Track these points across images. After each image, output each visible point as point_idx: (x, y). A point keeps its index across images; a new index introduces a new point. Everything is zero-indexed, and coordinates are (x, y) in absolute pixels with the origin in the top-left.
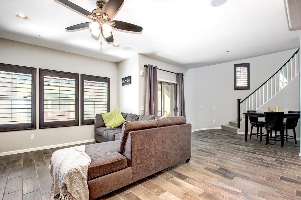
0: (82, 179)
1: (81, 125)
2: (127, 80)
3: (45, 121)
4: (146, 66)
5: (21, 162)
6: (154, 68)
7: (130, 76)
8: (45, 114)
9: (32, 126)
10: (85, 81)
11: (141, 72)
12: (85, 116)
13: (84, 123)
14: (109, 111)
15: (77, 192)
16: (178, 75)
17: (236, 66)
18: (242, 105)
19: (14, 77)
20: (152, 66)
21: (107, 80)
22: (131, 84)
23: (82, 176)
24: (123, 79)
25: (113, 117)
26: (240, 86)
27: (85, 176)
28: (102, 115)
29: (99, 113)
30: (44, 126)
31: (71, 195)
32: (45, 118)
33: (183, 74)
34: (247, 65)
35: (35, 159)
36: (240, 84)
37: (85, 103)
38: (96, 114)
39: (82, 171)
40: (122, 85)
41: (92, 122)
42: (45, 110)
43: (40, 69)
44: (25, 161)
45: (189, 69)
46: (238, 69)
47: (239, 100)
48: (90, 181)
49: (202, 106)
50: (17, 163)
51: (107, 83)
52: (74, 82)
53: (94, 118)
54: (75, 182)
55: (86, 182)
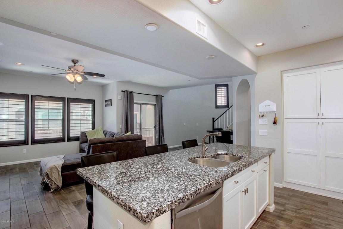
0: (58, 171)
1: (67, 141)
2: (108, 102)
3: (35, 138)
4: (123, 91)
5: (17, 170)
6: (131, 93)
7: (111, 100)
8: (36, 132)
9: (25, 143)
10: (71, 103)
11: (119, 96)
12: (71, 134)
13: (70, 139)
14: (93, 128)
15: (55, 178)
16: (157, 97)
17: (217, 86)
18: (216, 123)
19: (10, 102)
20: (128, 91)
21: (92, 102)
22: (111, 105)
23: (58, 169)
24: (106, 101)
25: (95, 134)
26: (221, 105)
27: (60, 170)
28: (86, 132)
29: (83, 131)
30: (35, 142)
31: (51, 179)
32: (36, 135)
33: (161, 95)
34: (227, 86)
35: (28, 168)
36: (221, 103)
37: (71, 122)
38: (81, 132)
39: (58, 167)
40: (105, 106)
41: (77, 139)
42: (36, 129)
43: (31, 95)
44: (20, 169)
45: (170, 90)
46: (219, 89)
47: (213, 119)
48: (63, 173)
49: (185, 123)
50: (14, 170)
51: (92, 104)
52: (61, 105)
53: (79, 135)
54: (54, 172)
55: (60, 173)
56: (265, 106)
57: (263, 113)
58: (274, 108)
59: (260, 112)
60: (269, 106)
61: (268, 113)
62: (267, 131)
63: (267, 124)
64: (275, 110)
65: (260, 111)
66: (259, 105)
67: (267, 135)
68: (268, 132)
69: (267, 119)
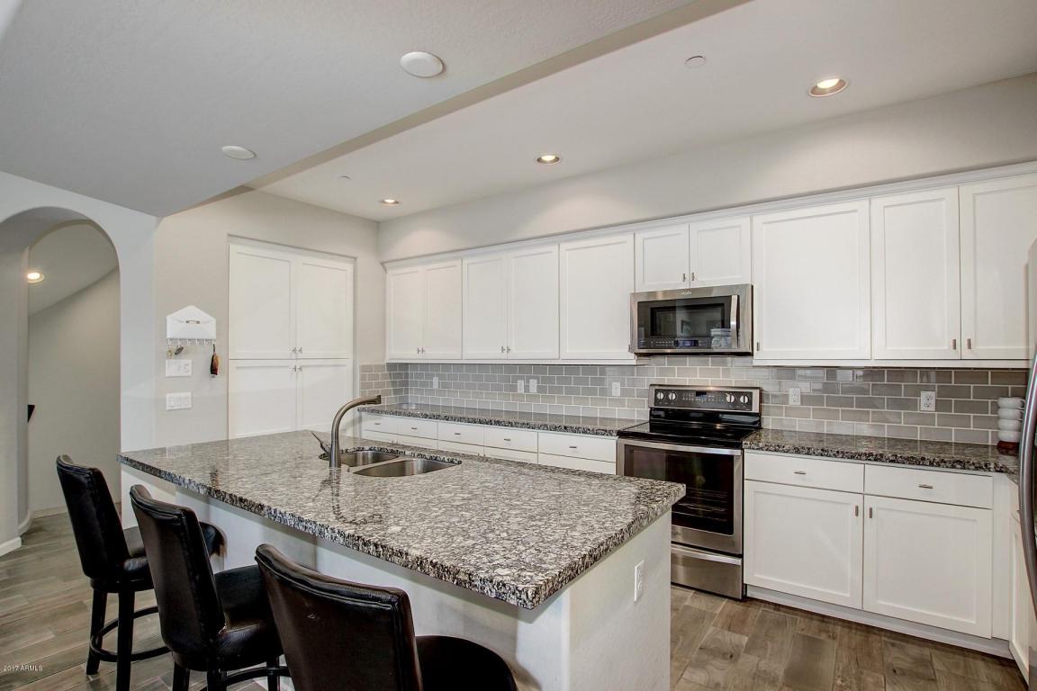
56: (187, 322)
57: (179, 343)
58: (209, 329)
59: (171, 339)
60: (198, 322)
61: (195, 344)
62: (189, 394)
63: (189, 374)
64: (213, 335)
65: (168, 336)
66: (169, 318)
67: (190, 406)
68: (192, 398)
69: (189, 361)
